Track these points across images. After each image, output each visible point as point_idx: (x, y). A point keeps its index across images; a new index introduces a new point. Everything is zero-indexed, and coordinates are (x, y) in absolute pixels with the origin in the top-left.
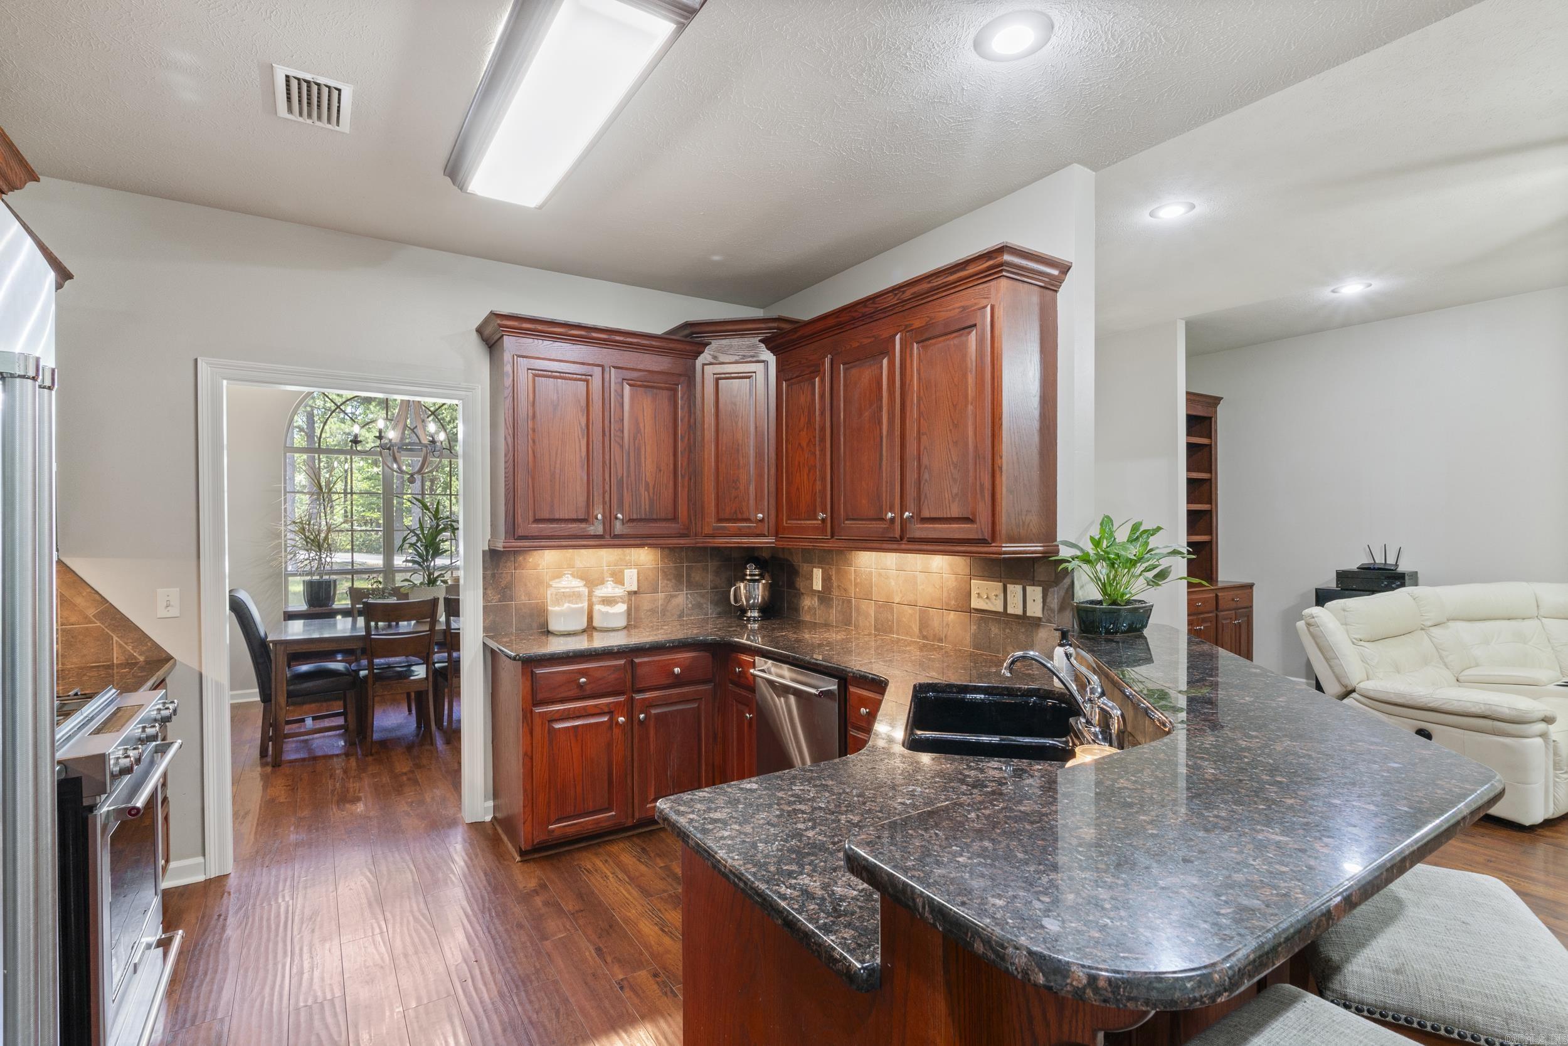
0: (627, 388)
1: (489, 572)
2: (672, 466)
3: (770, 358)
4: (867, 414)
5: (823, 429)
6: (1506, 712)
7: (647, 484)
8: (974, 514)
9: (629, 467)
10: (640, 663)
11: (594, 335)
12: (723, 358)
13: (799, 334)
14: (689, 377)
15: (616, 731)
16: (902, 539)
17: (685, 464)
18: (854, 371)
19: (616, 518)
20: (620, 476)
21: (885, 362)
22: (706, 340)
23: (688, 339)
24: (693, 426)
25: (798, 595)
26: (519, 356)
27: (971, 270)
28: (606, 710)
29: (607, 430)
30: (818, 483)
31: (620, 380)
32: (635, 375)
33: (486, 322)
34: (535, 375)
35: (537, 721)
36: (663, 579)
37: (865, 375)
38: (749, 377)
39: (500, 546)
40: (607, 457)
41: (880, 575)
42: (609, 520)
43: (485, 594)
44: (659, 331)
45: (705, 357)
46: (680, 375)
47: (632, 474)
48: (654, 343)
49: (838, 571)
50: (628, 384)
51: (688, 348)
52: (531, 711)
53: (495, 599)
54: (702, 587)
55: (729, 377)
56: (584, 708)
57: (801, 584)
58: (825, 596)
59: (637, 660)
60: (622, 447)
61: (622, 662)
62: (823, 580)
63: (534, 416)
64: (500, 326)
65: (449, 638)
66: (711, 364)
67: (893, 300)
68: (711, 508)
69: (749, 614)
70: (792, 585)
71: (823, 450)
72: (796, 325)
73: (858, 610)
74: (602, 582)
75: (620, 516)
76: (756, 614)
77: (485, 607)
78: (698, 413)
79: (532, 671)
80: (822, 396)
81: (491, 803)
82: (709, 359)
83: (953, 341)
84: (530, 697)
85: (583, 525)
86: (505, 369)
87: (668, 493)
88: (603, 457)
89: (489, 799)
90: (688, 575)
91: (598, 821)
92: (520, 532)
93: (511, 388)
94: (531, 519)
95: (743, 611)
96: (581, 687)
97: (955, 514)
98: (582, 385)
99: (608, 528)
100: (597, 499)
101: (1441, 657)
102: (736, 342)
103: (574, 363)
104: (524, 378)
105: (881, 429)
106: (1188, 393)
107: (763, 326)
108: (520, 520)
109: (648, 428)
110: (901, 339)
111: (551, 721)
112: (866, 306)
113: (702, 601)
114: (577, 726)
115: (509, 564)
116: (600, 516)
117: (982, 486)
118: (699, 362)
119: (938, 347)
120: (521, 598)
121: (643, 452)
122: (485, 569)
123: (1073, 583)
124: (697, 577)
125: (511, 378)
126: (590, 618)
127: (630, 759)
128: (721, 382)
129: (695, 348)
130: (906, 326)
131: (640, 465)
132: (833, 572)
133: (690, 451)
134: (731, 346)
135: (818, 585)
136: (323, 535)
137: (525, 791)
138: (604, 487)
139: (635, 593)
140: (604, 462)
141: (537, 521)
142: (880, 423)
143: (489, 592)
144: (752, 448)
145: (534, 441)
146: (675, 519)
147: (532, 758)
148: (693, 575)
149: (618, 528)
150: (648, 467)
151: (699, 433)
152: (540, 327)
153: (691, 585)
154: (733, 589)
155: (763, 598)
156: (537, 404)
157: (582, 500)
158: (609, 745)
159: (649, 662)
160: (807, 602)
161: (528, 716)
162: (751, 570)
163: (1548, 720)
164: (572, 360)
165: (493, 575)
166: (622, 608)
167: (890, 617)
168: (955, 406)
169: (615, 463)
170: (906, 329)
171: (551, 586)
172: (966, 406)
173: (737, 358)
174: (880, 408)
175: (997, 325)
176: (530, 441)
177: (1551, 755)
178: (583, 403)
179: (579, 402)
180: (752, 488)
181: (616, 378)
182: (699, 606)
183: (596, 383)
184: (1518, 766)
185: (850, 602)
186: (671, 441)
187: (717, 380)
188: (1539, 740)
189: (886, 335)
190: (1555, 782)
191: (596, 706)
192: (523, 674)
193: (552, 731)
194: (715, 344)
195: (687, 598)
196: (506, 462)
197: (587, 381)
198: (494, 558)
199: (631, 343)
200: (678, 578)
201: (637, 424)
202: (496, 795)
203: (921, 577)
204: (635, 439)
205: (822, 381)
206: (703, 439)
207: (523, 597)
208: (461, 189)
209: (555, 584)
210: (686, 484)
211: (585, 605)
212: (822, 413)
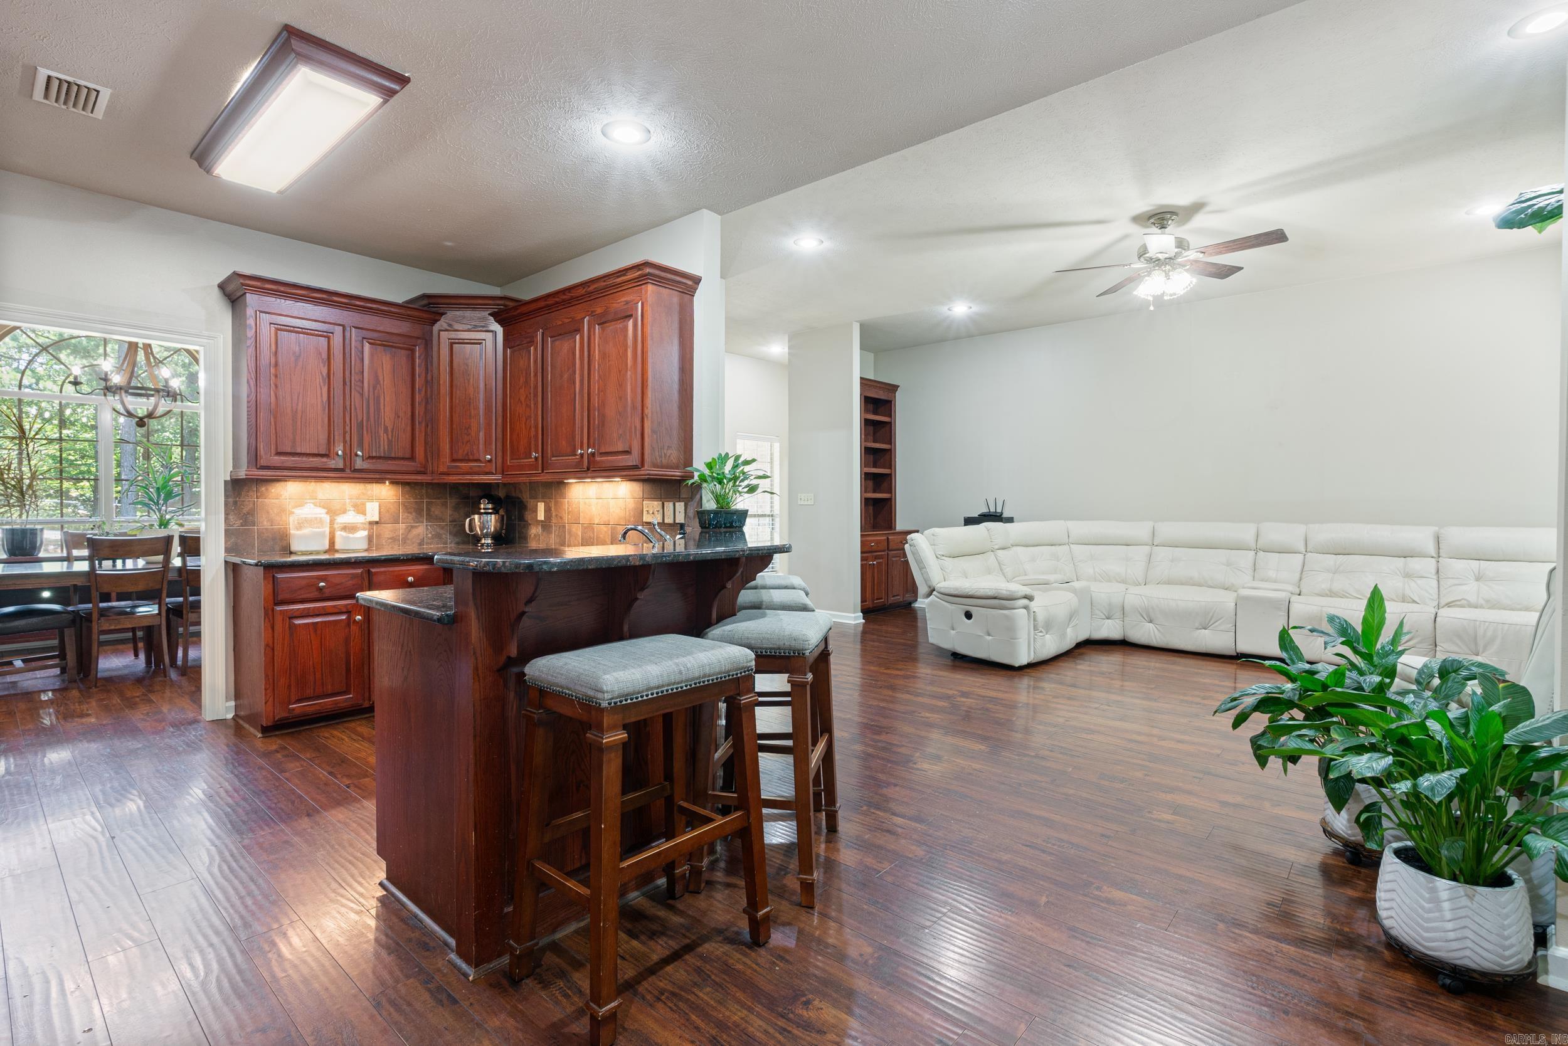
0: (367, 346)
1: (231, 500)
2: (410, 414)
3: (499, 329)
4: (566, 376)
5: (536, 387)
6: (1004, 593)
7: (386, 429)
8: (630, 448)
9: (368, 412)
10: (376, 573)
11: (336, 299)
12: (457, 326)
13: (519, 311)
14: (426, 340)
15: (353, 627)
16: (588, 469)
17: (422, 413)
18: (557, 343)
19: (357, 455)
20: (360, 419)
21: (578, 337)
22: (442, 311)
23: (425, 308)
24: (431, 382)
25: (527, 526)
26: (261, 312)
27: (630, 276)
28: (344, 610)
29: (348, 380)
30: (533, 429)
31: (360, 339)
32: (375, 335)
33: (229, 280)
34: (277, 329)
35: (278, 619)
36: (403, 512)
37: (564, 346)
38: (480, 344)
39: (242, 474)
40: (348, 403)
41: (585, 503)
42: (349, 456)
43: (226, 519)
44: (400, 300)
45: (442, 323)
46: (418, 338)
47: (372, 419)
48: (392, 310)
49: (556, 503)
50: (370, 343)
51: (425, 315)
52: (273, 610)
53: (237, 524)
54: (441, 519)
55: (462, 342)
56: (323, 607)
57: (528, 516)
58: (546, 525)
59: (373, 570)
60: (362, 395)
61: (359, 571)
62: (545, 511)
63: (276, 365)
64: (243, 285)
65: (184, 574)
66: (446, 330)
67: (582, 291)
68: (446, 447)
69: (483, 541)
70: (521, 518)
71: (536, 404)
72: (516, 304)
73: (570, 533)
74: (344, 512)
75: (359, 453)
76: (489, 541)
77: (226, 531)
78: (435, 371)
79: (274, 576)
80: (536, 361)
81: (233, 703)
82: (445, 326)
83: (619, 325)
84: (271, 598)
85: (324, 460)
86: (248, 322)
87: (405, 437)
88: (344, 402)
89: (231, 700)
90: (428, 510)
91: (336, 702)
92: (263, 462)
93: (253, 339)
94: (273, 452)
95: (477, 539)
96: (320, 589)
97: (621, 449)
98: (323, 341)
99: (348, 464)
100: (338, 436)
101: (1001, 570)
102: (468, 313)
103: (315, 321)
104: (266, 332)
105: (575, 388)
106: (861, 378)
107: (490, 302)
108: (262, 452)
109: (387, 381)
110: (589, 321)
111: (290, 618)
112: (564, 294)
113: (442, 532)
114: (317, 623)
115: (251, 493)
116: (340, 453)
117: (635, 427)
118: (436, 327)
119: (611, 327)
120: (263, 523)
121: (382, 401)
122: (226, 496)
123: (701, 497)
124: (436, 511)
125: (254, 330)
126: (332, 543)
127: (366, 652)
128: (455, 346)
129: (432, 316)
130: (592, 312)
131: (379, 409)
132: (552, 505)
133: (427, 403)
134: (464, 317)
135: (541, 516)
136: (27, 482)
137: (267, 676)
138: (344, 428)
139: (377, 523)
140: (345, 407)
141: (278, 454)
142: (574, 383)
143: (231, 517)
144: (481, 401)
145: (276, 386)
146: (412, 458)
147: (273, 649)
148: (433, 509)
149: (359, 464)
150: (387, 415)
151: (435, 387)
152: (282, 289)
153: (430, 518)
154: (468, 520)
155: (495, 528)
156: (279, 354)
157: (323, 437)
158: (347, 640)
159: (385, 572)
160: (534, 531)
161: (269, 614)
162: (485, 505)
163: (1030, 598)
164: (314, 318)
165: (235, 503)
166: (364, 533)
167: (592, 535)
168: (620, 372)
169: (356, 409)
170: (592, 314)
171: (293, 513)
172: (626, 371)
173: (470, 327)
174: (574, 372)
175: (645, 316)
176: (273, 385)
177: (1032, 622)
178: (325, 356)
179: (320, 354)
180: (482, 434)
181: (356, 336)
182: (438, 536)
183: (337, 339)
184: (1010, 629)
185: (564, 527)
186: (409, 393)
187: (451, 345)
188: (1024, 611)
189: (579, 317)
190: (1034, 638)
191: (334, 606)
192: (265, 578)
193: (293, 628)
194: (451, 314)
195: (427, 529)
196: (248, 402)
197: (329, 338)
198: (237, 487)
199: (371, 308)
200: (419, 512)
201: (376, 377)
202: (238, 696)
203: (612, 502)
204: (375, 388)
205: (536, 349)
206: (439, 393)
207: (265, 523)
208: (208, 172)
209: (297, 511)
210: (423, 429)
211: (327, 530)
212: (536, 375)
